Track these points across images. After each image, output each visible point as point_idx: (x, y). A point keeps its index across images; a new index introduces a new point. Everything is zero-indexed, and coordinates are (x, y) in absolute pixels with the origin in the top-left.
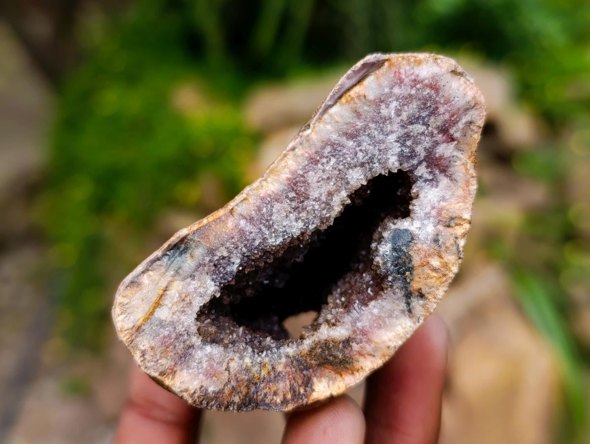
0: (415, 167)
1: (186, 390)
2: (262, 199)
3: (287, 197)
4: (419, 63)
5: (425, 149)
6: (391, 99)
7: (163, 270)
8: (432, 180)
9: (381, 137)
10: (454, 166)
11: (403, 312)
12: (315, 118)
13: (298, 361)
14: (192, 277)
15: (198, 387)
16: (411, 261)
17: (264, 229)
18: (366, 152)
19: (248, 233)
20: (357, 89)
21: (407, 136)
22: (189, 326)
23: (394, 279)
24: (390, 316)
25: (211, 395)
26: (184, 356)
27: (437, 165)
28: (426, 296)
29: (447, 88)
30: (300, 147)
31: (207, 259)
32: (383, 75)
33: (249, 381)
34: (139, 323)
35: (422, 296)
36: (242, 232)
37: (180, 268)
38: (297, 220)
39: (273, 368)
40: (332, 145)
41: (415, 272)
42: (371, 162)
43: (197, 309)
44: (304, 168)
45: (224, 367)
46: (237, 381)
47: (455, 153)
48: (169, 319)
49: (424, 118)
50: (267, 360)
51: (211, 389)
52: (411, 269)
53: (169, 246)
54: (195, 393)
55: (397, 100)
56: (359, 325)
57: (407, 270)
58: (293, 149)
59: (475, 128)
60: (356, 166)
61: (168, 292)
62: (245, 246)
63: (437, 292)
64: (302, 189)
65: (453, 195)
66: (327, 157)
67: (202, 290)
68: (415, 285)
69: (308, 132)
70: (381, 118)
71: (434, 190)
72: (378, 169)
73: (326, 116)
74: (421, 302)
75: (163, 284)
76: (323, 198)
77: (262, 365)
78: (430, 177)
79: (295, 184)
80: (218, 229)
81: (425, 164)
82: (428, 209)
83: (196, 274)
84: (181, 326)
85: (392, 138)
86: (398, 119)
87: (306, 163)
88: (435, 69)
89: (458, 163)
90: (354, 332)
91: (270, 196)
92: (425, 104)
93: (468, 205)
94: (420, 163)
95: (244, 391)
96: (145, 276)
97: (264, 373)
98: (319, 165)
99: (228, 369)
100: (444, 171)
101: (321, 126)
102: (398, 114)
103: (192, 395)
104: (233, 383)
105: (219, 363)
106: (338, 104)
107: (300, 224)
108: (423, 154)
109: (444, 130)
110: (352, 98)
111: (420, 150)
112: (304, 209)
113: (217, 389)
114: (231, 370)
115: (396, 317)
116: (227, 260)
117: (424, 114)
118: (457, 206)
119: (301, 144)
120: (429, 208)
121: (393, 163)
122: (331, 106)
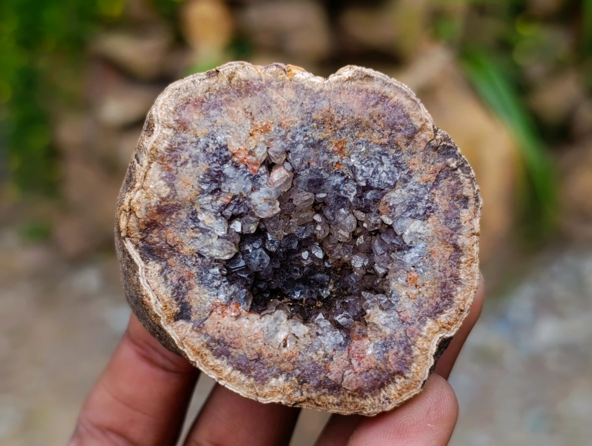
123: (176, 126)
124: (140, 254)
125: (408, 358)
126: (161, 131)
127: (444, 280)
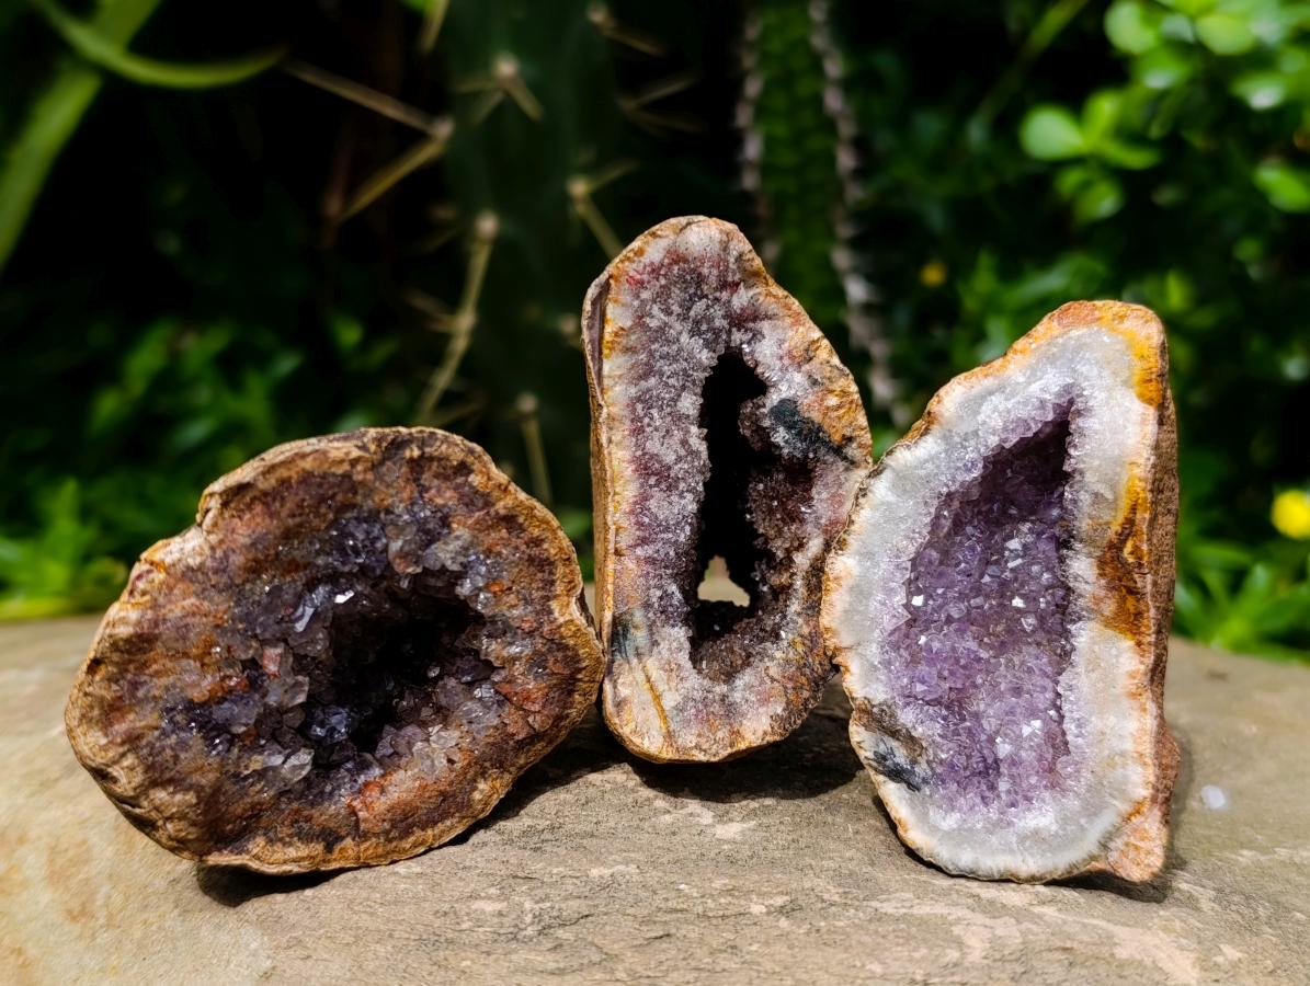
0: (728, 342)
1: (765, 733)
2: (632, 512)
3: (651, 487)
4: (640, 252)
5: (724, 317)
6: (648, 307)
7: (627, 667)
8: (754, 335)
9: (675, 347)
10: (760, 304)
11: (847, 469)
12: (599, 394)
13: (809, 608)
14: (655, 643)
15: (769, 721)
16: (813, 422)
17: (665, 536)
18: (674, 374)
19: (656, 555)
20: (608, 329)
21: (697, 323)
22: (701, 684)
23: (815, 452)
24: (840, 486)
25: (785, 714)
26: (730, 710)
27: (746, 320)
28: (854, 435)
29: (691, 249)
30: (614, 432)
31: (651, 615)
32: (618, 294)
33: (799, 668)
34: (664, 730)
35: (850, 439)
36: (651, 561)
37: (637, 649)
38: (681, 496)
39: (802, 636)
40: (639, 399)
41: (825, 428)
42: (688, 376)
43: (689, 665)
44: (637, 446)
45: (769, 681)
46: (790, 680)
47: (751, 293)
48: (679, 699)
49: (695, 294)
50: (790, 636)
51: (780, 711)
52: (820, 429)
53: (608, 641)
54: (772, 728)
55: (654, 302)
56: (823, 521)
57: (817, 434)
58: (610, 441)
59: (749, 256)
60: (679, 396)
61: (652, 679)
62: (666, 567)
63: (859, 423)
64: (657, 465)
65: (784, 329)
66: (646, 415)
67: (675, 644)
68: (837, 438)
69: (605, 410)
70: (657, 331)
71: (765, 342)
72: (701, 375)
73: (606, 382)
74: (854, 445)
75: (641, 677)
76: (682, 452)
77: (792, 644)
78: (751, 335)
79: (646, 469)
80: (626, 582)
81: (734, 330)
82: (778, 364)
83: (656, 637)
84: (695, 693)
85: (684, 338)
86: (673, 318)
87: (634, 440)
88: (663, 244)
89: (761, 299)
90: (826, 532)
91: (635, 503)
92: (685, 281)
93: (808, 325)
94: (729, 333)
95: (803, 680)
96: (619, 687)
97: (800, 649)
98: (648, 429)
99: (773, 680)
100: (755, 318)
101: (610, 393)
102: (668, 312)
103: (773, 733)
104: (790, 685)
105: (762, 683)
106: (605, 360)
107: (689, 496)
108: (725, 323)
109: (724, 285)
110: (612, 342)
111: (719, 323)
112: (677, 480)
113: (784, 705)
114: (776, 677)
115: (846, 480)
116: (666, 596)
117: (692, 291)
118: (799, 336)
119: (611, 429)
120: (778, 362)
121: (706, 357)
122: (600, 369)
123: (126, 748)
124: (232, 852)
125: (570, 654)
126: (122, 769)
127: (526, 557)
